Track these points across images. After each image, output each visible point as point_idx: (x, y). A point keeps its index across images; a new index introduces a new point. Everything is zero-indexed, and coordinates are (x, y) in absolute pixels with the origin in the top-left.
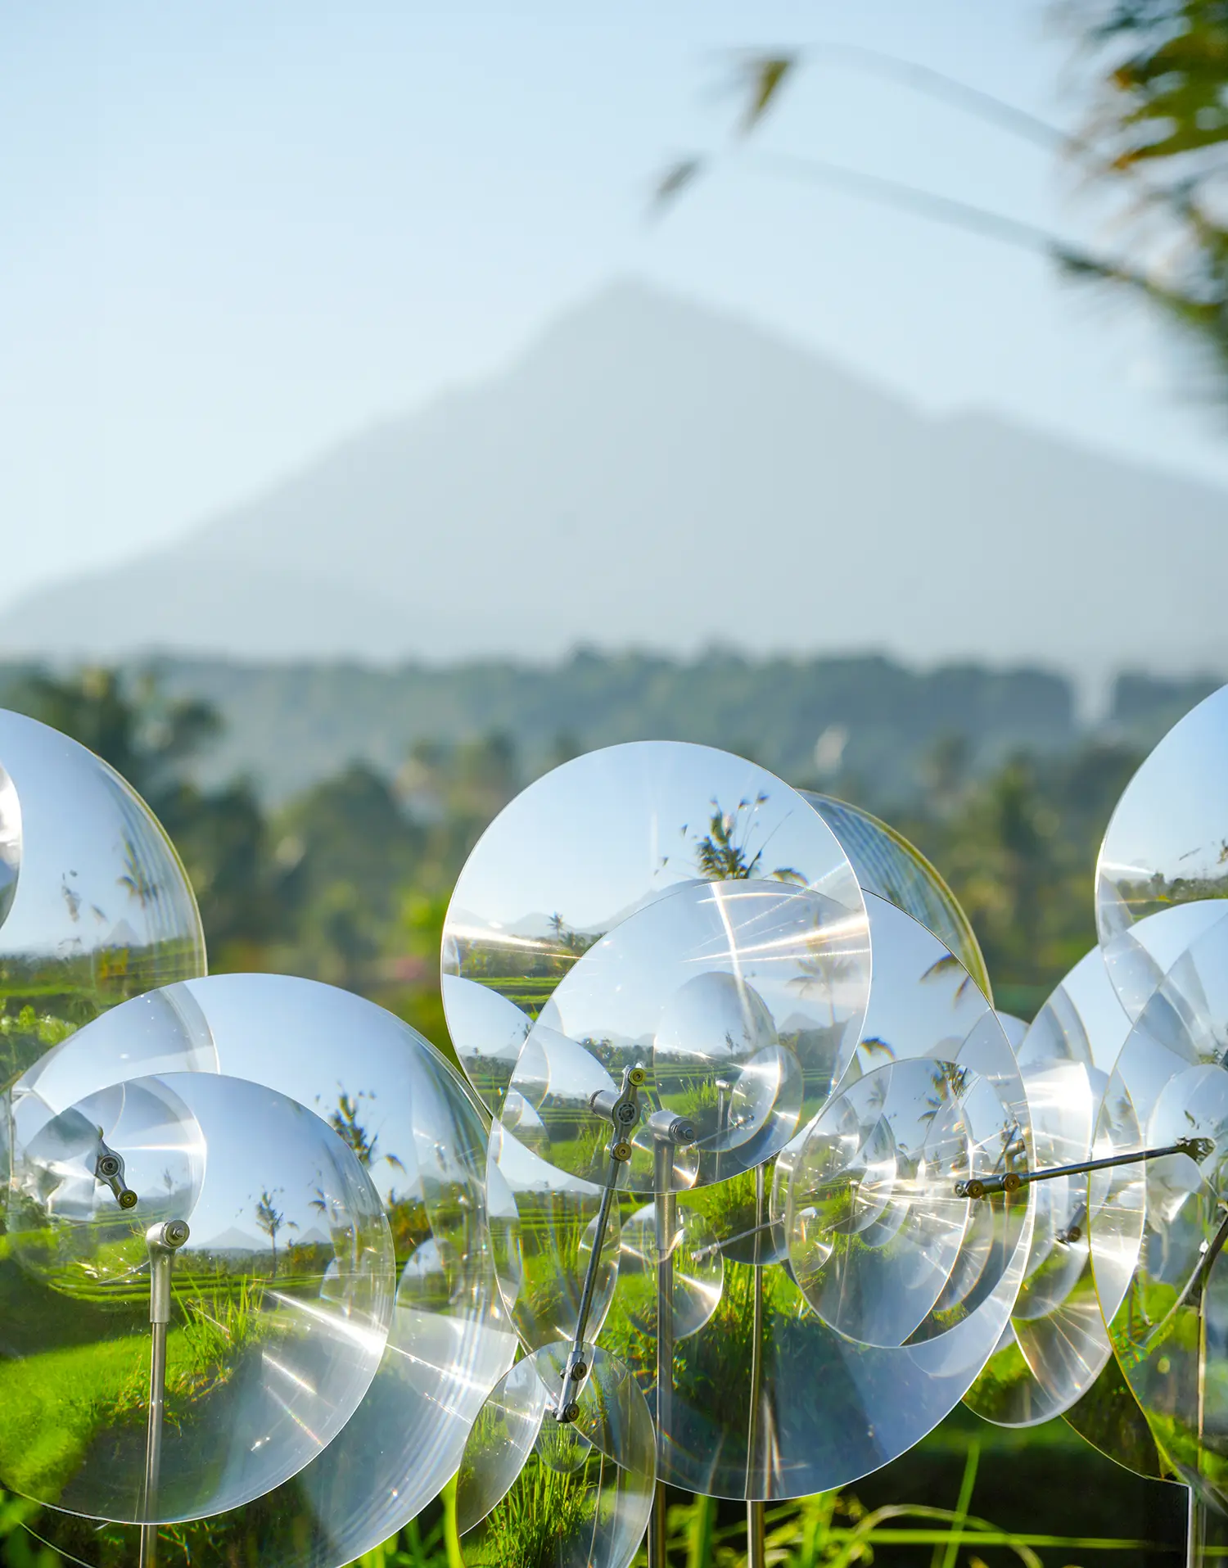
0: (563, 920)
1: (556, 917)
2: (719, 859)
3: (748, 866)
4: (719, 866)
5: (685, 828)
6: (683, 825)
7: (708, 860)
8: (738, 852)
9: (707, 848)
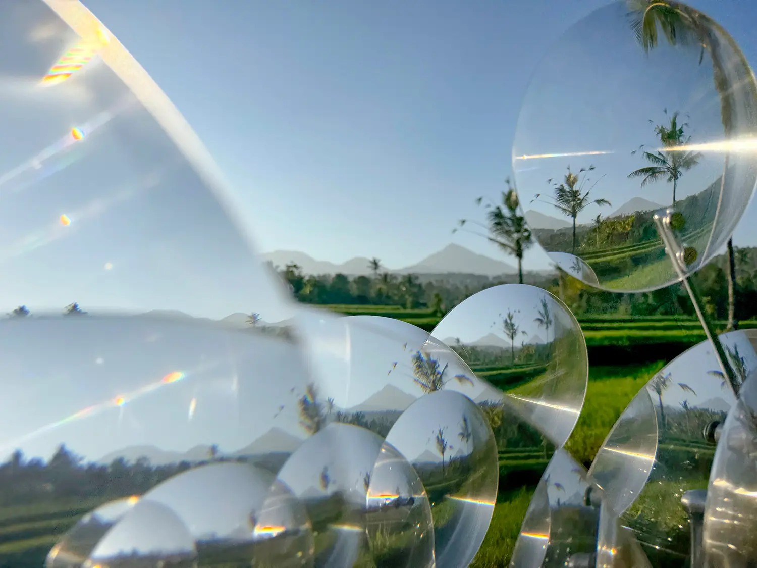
0: (380, 263)
1: (375, 261)
2: (506, 223)
3: (582, 198)
4: (507, 228)
5: (480, 200)
6: (479, 197)
8: (577, 192)
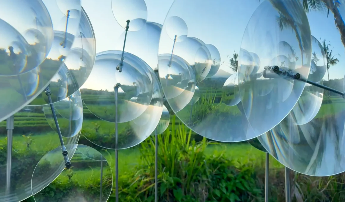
7: (232, 63)
9: (232, 60)
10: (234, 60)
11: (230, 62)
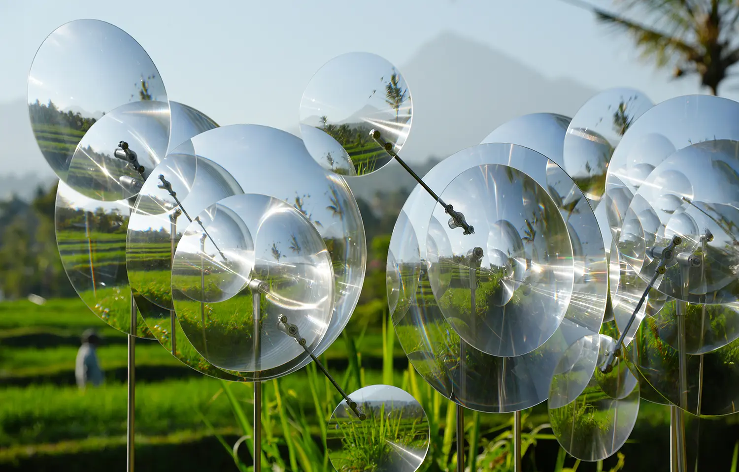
10: (393, 86)
11: (386, 92)
